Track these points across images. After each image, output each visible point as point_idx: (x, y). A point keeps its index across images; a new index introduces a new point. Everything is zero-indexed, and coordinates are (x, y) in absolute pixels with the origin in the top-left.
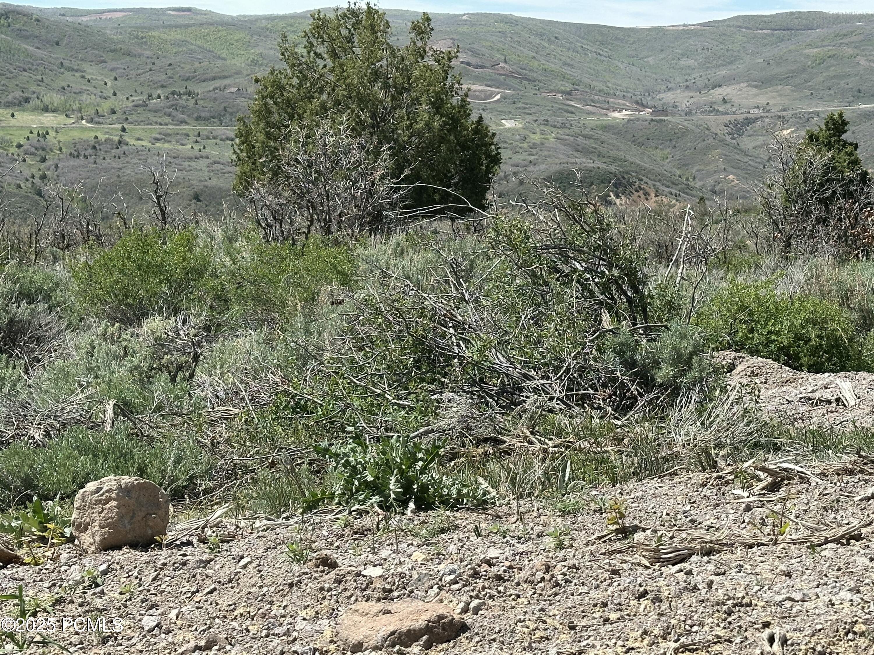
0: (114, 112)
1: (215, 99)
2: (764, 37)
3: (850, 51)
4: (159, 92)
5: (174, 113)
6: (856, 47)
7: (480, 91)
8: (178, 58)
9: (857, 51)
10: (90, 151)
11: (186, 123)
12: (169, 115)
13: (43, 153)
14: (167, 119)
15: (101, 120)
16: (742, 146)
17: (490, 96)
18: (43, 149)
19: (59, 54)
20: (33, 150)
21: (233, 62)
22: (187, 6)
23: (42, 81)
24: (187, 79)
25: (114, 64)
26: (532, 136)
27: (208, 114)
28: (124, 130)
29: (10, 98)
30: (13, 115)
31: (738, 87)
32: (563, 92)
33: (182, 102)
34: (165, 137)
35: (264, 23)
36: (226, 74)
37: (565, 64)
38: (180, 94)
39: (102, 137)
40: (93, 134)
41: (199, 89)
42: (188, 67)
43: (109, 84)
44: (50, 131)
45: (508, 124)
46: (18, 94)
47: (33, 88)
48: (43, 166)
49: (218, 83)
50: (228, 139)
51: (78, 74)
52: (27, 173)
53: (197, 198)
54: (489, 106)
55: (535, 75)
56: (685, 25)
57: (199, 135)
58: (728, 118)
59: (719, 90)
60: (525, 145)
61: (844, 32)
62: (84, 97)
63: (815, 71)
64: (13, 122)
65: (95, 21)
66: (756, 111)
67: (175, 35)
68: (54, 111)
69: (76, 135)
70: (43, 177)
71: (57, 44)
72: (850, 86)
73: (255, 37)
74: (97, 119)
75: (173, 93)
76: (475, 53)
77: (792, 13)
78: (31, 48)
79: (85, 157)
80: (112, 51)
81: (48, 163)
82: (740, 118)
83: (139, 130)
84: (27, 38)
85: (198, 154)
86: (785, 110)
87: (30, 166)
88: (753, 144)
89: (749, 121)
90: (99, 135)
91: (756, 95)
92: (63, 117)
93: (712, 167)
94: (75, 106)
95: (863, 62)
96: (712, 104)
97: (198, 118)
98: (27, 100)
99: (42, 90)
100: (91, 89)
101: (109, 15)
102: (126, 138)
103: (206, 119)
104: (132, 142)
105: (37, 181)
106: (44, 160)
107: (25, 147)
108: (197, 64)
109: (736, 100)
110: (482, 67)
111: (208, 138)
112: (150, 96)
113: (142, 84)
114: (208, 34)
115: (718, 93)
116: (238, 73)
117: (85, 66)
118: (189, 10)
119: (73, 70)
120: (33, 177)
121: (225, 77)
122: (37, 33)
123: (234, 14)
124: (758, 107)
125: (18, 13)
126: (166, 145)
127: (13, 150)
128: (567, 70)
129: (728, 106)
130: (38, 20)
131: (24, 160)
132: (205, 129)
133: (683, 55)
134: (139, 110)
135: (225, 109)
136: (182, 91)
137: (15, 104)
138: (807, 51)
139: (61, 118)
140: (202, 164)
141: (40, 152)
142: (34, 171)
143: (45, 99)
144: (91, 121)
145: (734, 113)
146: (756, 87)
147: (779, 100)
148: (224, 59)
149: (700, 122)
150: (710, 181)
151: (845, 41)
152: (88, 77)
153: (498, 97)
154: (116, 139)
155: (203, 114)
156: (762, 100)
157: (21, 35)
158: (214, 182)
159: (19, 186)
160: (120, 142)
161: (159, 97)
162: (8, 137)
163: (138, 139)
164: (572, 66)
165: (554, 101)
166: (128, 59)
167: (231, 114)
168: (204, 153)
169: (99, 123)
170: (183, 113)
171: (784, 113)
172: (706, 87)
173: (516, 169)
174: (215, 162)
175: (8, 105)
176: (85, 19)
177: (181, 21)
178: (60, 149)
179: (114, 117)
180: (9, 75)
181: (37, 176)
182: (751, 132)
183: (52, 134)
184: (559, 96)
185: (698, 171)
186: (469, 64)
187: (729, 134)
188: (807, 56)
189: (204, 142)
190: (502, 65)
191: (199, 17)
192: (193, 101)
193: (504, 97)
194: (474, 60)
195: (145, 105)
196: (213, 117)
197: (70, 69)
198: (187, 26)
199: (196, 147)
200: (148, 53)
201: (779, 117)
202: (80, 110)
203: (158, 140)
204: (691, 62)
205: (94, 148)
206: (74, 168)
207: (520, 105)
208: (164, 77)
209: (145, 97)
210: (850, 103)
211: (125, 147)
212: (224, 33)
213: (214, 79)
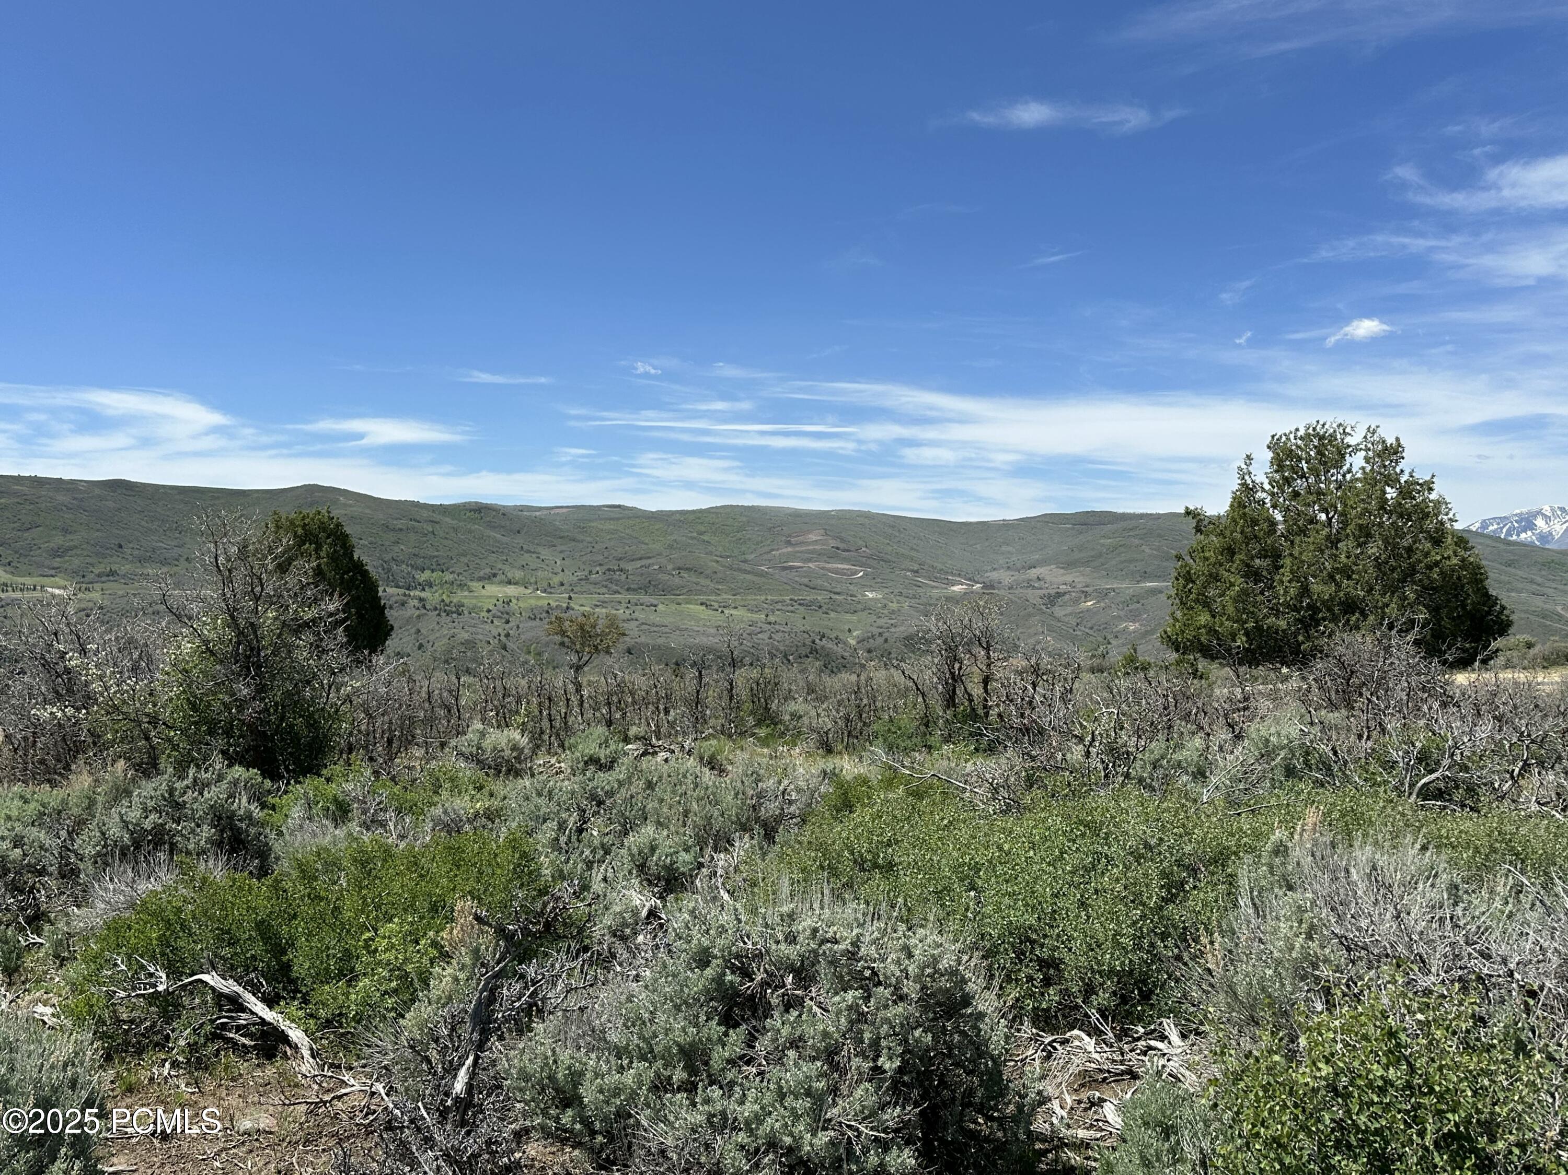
0: (562, 584)
1: (642, 574)
2: (1067, 530)
3: (1137, 541)
4: (598, 568)
5: (610, 585)
6: (1141, 539)
7: (848, 570)
8: (612, 543)
9: (1141, 541)
10: (544, 615)
11: (619, 593)
12: (606, 587)
13: (507, 617)
14: (604, 590)
15: (552, 590)
16: (1056, 615)
17: (856, 573)
18: (508, 614)
19: (519, 540)
20: (499, 614)
21: (654, 546)
22: (617, 503)
23: (507, 560)
24: (620, 559)
25: (563, 548)
26: (890, 604)
27: (636, 586)
28: (570, 598)
29: (482, 574)
30: (483, 587)
31: (1049, 568)
32: (912, 571)
33: (616, 577)
34: (603, 604)
35: (678, 516)
36: (650, 555)
37: (912, 549)
38: (614, 571)
39: (554, 604)
40: (546, 602)
41: (630, 567)
42: (620, 550)
43: (559, 563)
44: (513, 600)
45: (870, 595)
46: (488, 570)
47: (500, 566)
48: (507, 626)
49: (644, 562)
50: (652, 605)
51: (534, 556)
52: (495, 632)
53: (629, 652)
54: (854, 581)
55: (889, 557)
56: (1004, 520)
57: (629, 602)
58: (1043, 592)
59: (1034, 571)
60: (886, 612)
61: (1130, 527)
62: (539, 573)
63: (1110, 556)
64: (484, 592)
65: (546, 515)
66: (1064, 587)
67: (610, 526)
68: (515, 584)
69: (533, 602)
70: (508, 635)
71: (519, 532)
72: (1138, 568)
73: (671, 527)
74: (549, 590)
75: (609, 570)
76: (843, 540)
77: (1088, 512)
78: (498, 536)
79: (541, 619)
80: (561, 538)
81: (511, 624)
82: (1053, 592)
83: (582, 598)
84: (495, 527)
85: (629, 617)
86: (1087, 586)
87: (497, 627)
88: (1063, 613)
89: (1059, 595)
90: (551, 602)
91: (1063, 575)
92: (523, 588)
93: (1032, 631)
94: (533, 580)
95: (1147, 550)
96: (1029, 581)
97: (628, 590)
98: (495, 575)
99: (506, 568)
100: (545, 567)
101: (558, 511)
102: (572, 605)
103: (634, 590)
104: (577, 607)
105: (502, 638)
106: (508, 622)
107: (493, 612)
108: (627, 548)
109: (1048, 578)
110: (848, 551)
111: (636, 605)
112: (591, 572)
113: (584, 563)
114: (634, 525)
115: (1033, 573)
116: (660, 554)
117: (540, 549)
118: (619, 506)
119: (530, 552)
120: (499, 635)
121: (649, 558)
122: (503, 524)
123: (654, 510)
124: (1065, 584)
125: (489, 509)
126: (604, 610)
127: (484, 614)
128: (913, 553)
129: (1042, 583)
130: (504, 514)
131: (492, 622)
132: (633, 597)
133: (1004, 543)
134: (583, 583)
135: (650, 582)
136: (616, 568)
137: (485, 579)
138: (1102, 541)
139: (521, 590)
140: (633, 624)
141: (505, 615)
142: (500, 630)
143: (509, 575)
144: (545, 591)
145: (1047, 588)
146: (1063, 568)
147: (1081, 579)
148: (647, 544)
149: (1021, 595)
150: (1032, 641)
151: (1131, 533)
152: (542, 557)
153: (861, 574)
154: (565, 605)
155: (632, 586)
156: (1069, 579)
157: (491, 526)
158: (643, 639)
159: (489, 643)
160: (568, 608)
161: (598, 573)
162: (480, 604)
163: (582, 605)
164: (918, 551)
165: (906, 577)
166: (573, 544)
167: (655, 586)
168: (634, 616)
169: (551, 593)
170: (617, 585)
171: (1087, 589)
172: (1023, 567)
173: (881, 630)
174: (643, 624)
175: (480, 579)
176: (538, 514)
177: (613, 515)
178: (521, 614)
179: (563, 588)
180: (482, 556)
181: (502, 634)
182: (1061, 604)
183: (514, 601)
184: (908, 573)
185: (1021, 633)
186: (838, 548)
187: (1044, 604)
188: (1103, 545)
189: (634, 608)
190: (864, 549)
191: (626, 512)
192: (625, 576)
193: (866, 574)
194: (841, 546)
195: (587, 579)
196: (640, 588)
197: (528, 551)
198: (618, 519)
199: (627, 612)
200: (589, 539)
201: (1083, 592)
202: (536, 583)
203: (597, 606)
204: (1010, 549)
205: (548, 612)
206: (532, 628)
207: (879, 580)
208: (602, 557)
209: (586, 573)
210: (1138, 582)
211: (572, 612)
212: (646, 524)
213: (640, 559)
